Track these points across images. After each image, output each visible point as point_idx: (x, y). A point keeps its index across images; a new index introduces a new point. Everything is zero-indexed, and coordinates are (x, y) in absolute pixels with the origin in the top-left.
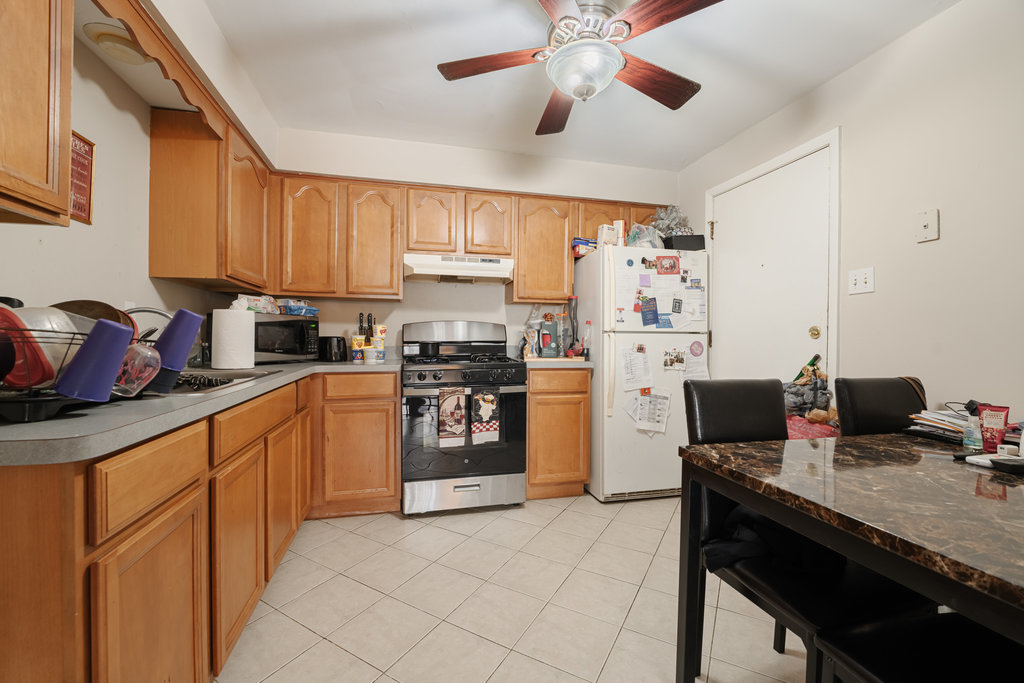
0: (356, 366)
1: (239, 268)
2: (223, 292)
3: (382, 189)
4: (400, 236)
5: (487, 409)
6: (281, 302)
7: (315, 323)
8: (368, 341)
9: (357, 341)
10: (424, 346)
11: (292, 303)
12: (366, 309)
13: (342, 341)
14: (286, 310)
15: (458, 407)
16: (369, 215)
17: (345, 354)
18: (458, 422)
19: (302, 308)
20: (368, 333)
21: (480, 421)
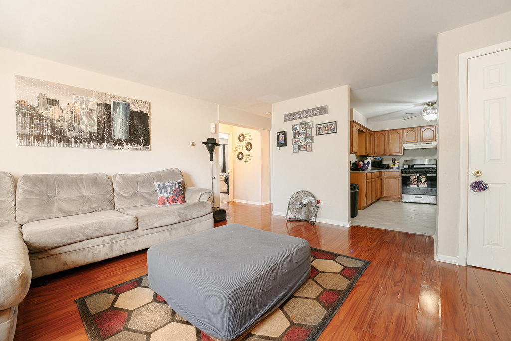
0: (391, 170)
1: (368, 153)
2: (365, 157)
3: (397, 131)
4: (402, 140)
5: (423, 179)
6: (375, 157)
7: (381, 161)
8: (394, 165)
9: (391, 165)
10: (409, 166)
11: (377, 158)
12: (394, 158)
13: (388, 165)
14: (376, 159)
15: (415, 178)
16: (394, 137)
17: (388, 167)
18: (415, 182)
19: (378, 158)
20: (394, 163)
21: (421, 182)
